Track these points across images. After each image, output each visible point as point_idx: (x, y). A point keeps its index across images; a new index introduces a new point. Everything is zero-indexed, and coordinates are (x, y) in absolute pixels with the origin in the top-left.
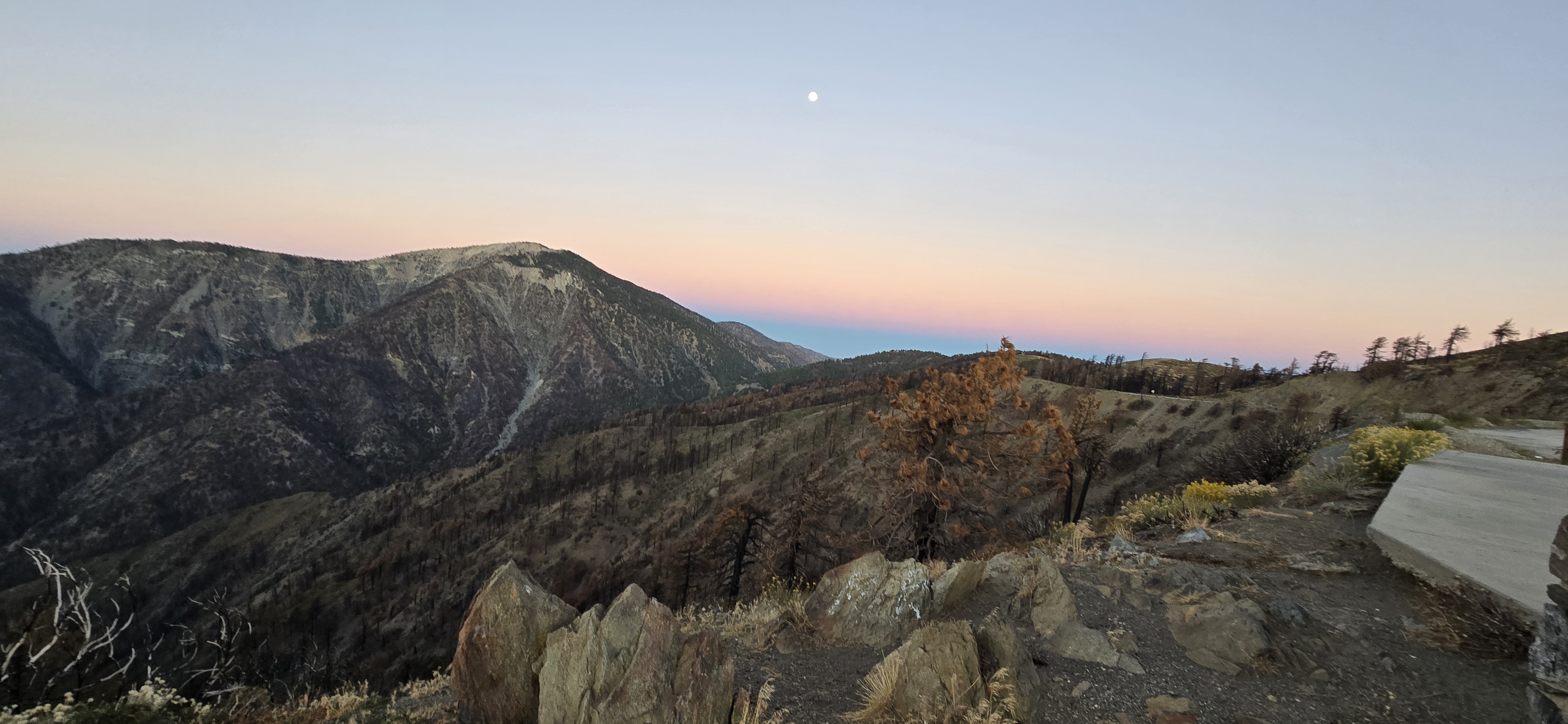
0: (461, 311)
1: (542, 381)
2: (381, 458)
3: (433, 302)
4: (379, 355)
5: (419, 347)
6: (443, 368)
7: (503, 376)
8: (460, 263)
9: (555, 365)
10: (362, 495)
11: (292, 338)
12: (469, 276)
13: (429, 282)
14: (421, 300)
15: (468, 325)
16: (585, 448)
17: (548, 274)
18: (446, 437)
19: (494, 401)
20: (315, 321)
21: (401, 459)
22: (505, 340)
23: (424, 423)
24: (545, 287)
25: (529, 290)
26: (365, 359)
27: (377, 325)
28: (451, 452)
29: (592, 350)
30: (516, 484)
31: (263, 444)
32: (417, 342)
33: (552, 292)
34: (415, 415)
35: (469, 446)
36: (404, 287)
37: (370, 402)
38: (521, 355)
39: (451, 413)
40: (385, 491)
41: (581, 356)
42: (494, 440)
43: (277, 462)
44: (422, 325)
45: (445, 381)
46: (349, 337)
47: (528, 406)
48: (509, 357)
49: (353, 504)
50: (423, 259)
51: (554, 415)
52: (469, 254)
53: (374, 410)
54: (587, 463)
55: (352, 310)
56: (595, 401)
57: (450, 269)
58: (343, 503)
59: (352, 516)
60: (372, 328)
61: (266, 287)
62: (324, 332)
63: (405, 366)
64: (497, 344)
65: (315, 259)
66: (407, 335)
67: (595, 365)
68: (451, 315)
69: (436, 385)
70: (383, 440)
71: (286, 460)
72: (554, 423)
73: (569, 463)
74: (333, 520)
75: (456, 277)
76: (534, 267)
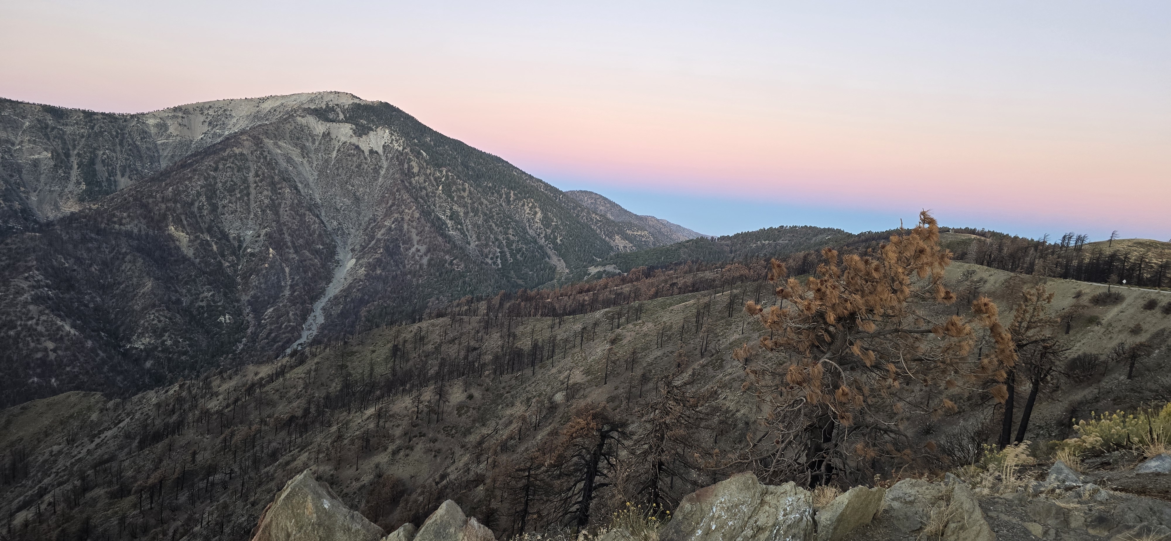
0: (257, 175)
1: (354, 261)
2: (163, 351)
3: (224, 165)
4: (160, 229)
5: (207, 219)
6: (236, 244)
7: (308, 254)
8: (256, 117)
9: (370, 242)
10: (140, 395)
11: (57, 208)
12: (266, 133)
13: (219, 140)
14: (209, 162)
15: (265, 193)
16: (405, 341)
17: (362, 131)
18: (239, 327)
19: (297, 285)
20: (84, 187)
21: (185, 353)
22: (310, 210)
23: (213, 311)
24: (357, 147)
25: (339, 150)
26: (143, 233)
27: (157, 192)
28: (245, 345)
29: (415, 224)
30: (322, 385)
31: (24, 333)
32: (205, 212)
33: (367, 153)
34: (202, 301)
35: (267, 338)
36: (189, 146)
37: (149, 284)
38: (329, 229)
39: (245, 298)
40: (167, 392)
41: (401, 230)
42: (296, 332)
43: (39, 355)
44: (211, 192)
45: (239, 260)
46: (124, 206)
47: (337, 291)
48: (314, 231)
49: (128, 407)
50: (211, 112)
51: (368, 302)
52: (267, 106)
53: (154, 294)
54: (408, 361)
55: (127, 174)
56: (418, 286)
57: (243, 124)
58: (116, 407)
59: (128, 420)
60: (151, 196)
61: (27, 146)
62: (95, 200)
63: (190, 241)
64: (300, 216)
65: (84, 112)
66: (192, 204)
67: (418, 242)
68: (245, 180)
69: (227, 264)
70: (164, 330)
71: (50, 353)
72: (369, 312)
73: (386, 360)
74: (106, 425)
75: (251, 134)
76: (345, 122)
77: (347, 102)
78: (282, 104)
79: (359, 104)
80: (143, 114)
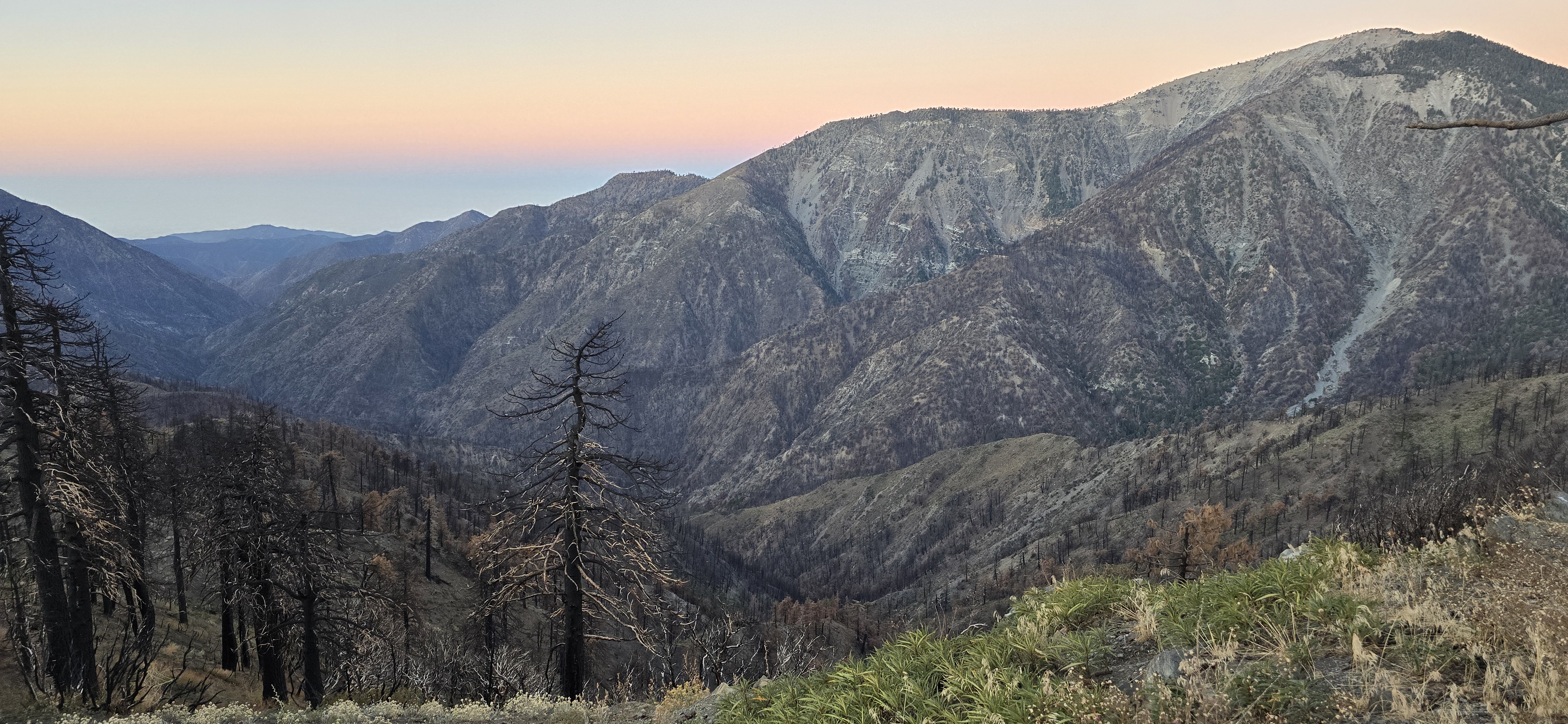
0: (1254, 166)
1: (1398, 281)
2: (1134, 396)
3: (1210, 157)
4: (1131, 245)
5: (1187, 230)
6: (1224, 261)
7: (1324, 272)
8: (1252, 86)
9: (1426, 251)
10: (1116, 446)
11: (1021, 226)
12: (1267, 107)
13: (1202, 125)
14: (1190, 155)
15: (1265, 189)
16: (1516, 405)
17: (1415, 82)
18: (1228, 371)
19: (1309, 316)
20: (1047, 200)
21: (1160, 400)
22: (1329, 209)
23: (1194, 349)
24: (1407, 109)
25: (1376, 117)
26: (1112, 251)
27: (1128, 199)
28: (1236, 395)
29: (1507, 220)
30: (1372, 458)
31: (992, 366)
32: (1185, 221)
33: (1423, 115)
34: (1181, 335)
35: (1265, 388)
36: (1164, 138)
37: (1119, 313)
38: (1359, 234)
39: (1235, 333)
40: (1149, 445)
41: (1482, 232)
42: (1307, 381)
43: (1007, 390)
44: (1193, 194)
45: (1227, 282)
46: (1091, 219)
47: (1370, 327)
48: (1335, 240)
49: (1105, 458)
50: (1192, 89)
51: (1422, 344)
52: (1267, 69)
53: (1125, 326)
54: (1523, 435)
55: (1093, 181)
56: (1511, 321)
57: (1234, 99)
58: (1092, 454)
59: (1105, 473)
60: (1121, 205)
61: (992, 159)
62: (1058, 215)
63: (1166, 259)
64: (1315, 218)
65: (1048, 112)
66: (1169, 211)
67: (1513, 250)
68: (1237, 175)
69: (1212, 288)
70: (1136, 370)
71: (1018, 389)
72: (1423, 358)
73: (1482, 431)
74: (1080, 476)
75: (1246, 111)
76: (1386, 73)
77: (1390, 43)
78: (1289, 63)
79: (1412, 42)
80: (1111, 105)
